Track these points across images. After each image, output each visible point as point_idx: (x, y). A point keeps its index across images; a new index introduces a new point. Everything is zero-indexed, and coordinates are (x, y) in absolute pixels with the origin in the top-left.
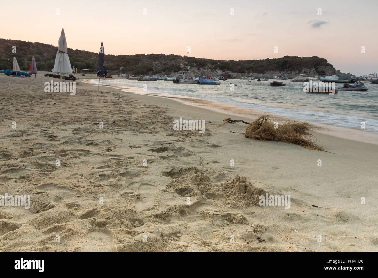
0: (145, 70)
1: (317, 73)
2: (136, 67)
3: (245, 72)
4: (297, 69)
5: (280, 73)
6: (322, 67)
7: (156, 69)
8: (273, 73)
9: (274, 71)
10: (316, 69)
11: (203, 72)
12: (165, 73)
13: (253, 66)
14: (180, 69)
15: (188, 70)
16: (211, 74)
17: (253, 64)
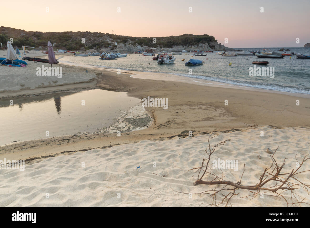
0: (78, 46)
1: (210, 47)
2: (68, 43)
3: (158, 47)
4: (196, 44)
5: (183, 47)
6: (212, 43)
7: (86, 45)
8: (179, 48)
9: (179, 46)
10: (209, 44)
11: (129, 47)
12: (96, 48)
13: (163, 42)
14: (109, 44)
15: (116, 46)
16: (135, 49)
17: (162, 40)
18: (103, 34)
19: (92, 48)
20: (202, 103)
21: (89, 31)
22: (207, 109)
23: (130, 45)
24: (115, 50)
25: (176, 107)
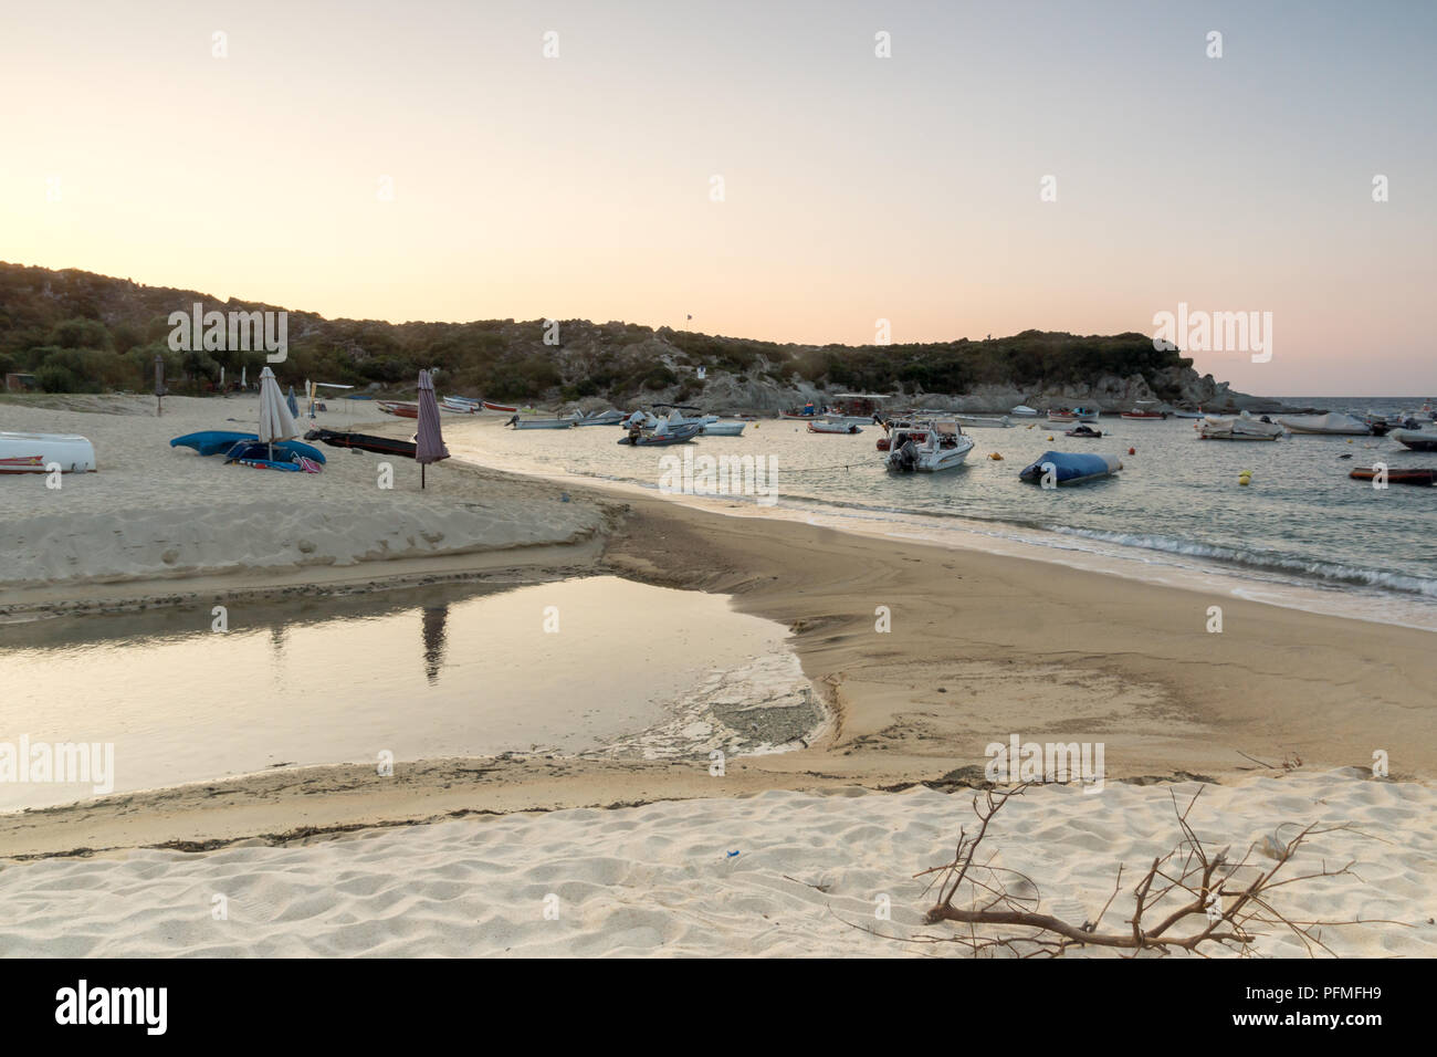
0: (531, 382)
1: (1154, 394)
2: (492, 369)
3: (895, 389)
4: (1083, 379)
5: (1020, 390)
6: (1167, 373)
7: (569, 379)
8: (997, 394)
9: (999, 386)
10: (1149, 378)
11: (760, 389)
12: (610, 393)
13: (920, 366)
14: (669, 378)
15: (700, 385)
16: (785, 397)
17: (916, 359)
18: (648, 329)
19: (594, 394)
20: (1063, 656)
21: (583, 319)
22: (1082, 682)
23: (765, 380)
24: (695, 401)
25: (942, 666)
